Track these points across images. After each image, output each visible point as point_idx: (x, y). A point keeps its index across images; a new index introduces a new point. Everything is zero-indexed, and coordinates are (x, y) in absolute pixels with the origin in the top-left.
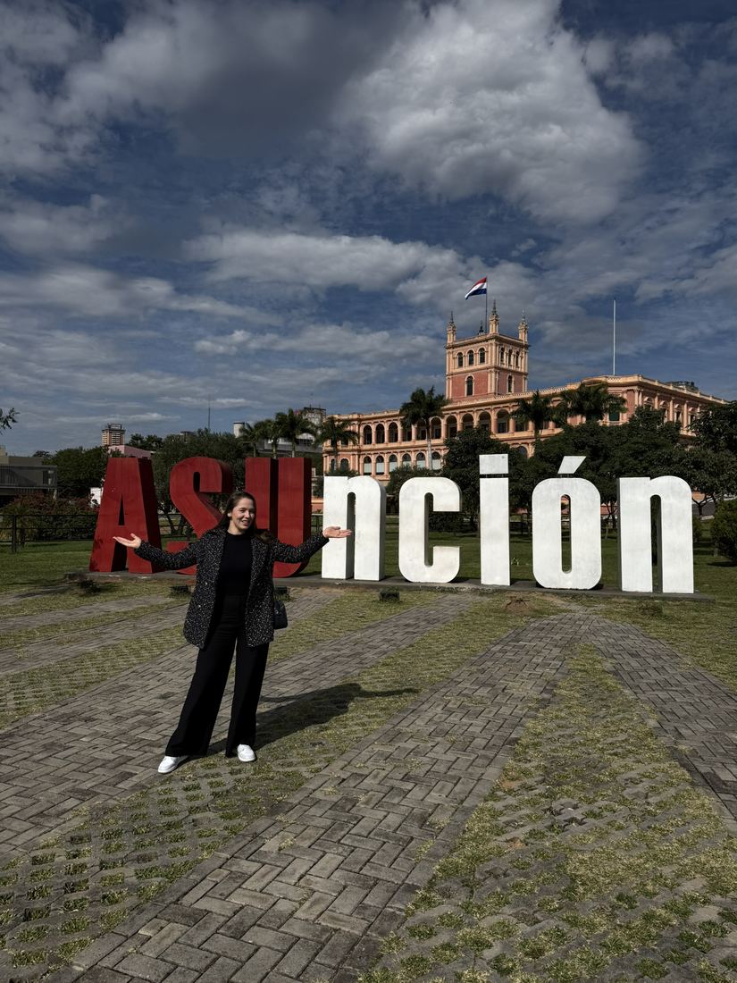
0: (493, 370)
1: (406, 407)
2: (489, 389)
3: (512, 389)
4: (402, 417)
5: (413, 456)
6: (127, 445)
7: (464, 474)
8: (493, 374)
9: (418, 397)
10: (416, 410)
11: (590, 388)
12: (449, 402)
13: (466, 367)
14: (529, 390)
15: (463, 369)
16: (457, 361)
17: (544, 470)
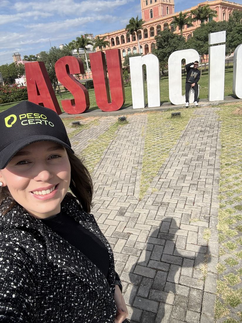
0: (160, 5)
1: (128, 26)
2: (159, 14)
3: (169, 13)
4: (127, 32)
5: (132, 49)
6: (23, 60)
7: (164, 51)
8: (161, 7)
9: (132, 22)
10: (132, 27)
11: (202, 7)
12: (145, 22)
13: (149, 5)
14: (175, 12)
15: (148, 6)
16: (145, 2)
17: (199, 44)
